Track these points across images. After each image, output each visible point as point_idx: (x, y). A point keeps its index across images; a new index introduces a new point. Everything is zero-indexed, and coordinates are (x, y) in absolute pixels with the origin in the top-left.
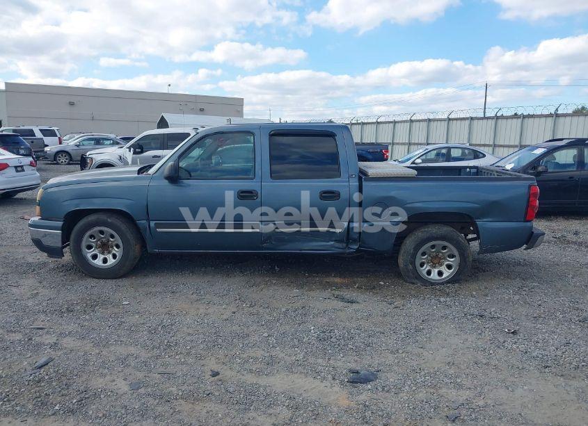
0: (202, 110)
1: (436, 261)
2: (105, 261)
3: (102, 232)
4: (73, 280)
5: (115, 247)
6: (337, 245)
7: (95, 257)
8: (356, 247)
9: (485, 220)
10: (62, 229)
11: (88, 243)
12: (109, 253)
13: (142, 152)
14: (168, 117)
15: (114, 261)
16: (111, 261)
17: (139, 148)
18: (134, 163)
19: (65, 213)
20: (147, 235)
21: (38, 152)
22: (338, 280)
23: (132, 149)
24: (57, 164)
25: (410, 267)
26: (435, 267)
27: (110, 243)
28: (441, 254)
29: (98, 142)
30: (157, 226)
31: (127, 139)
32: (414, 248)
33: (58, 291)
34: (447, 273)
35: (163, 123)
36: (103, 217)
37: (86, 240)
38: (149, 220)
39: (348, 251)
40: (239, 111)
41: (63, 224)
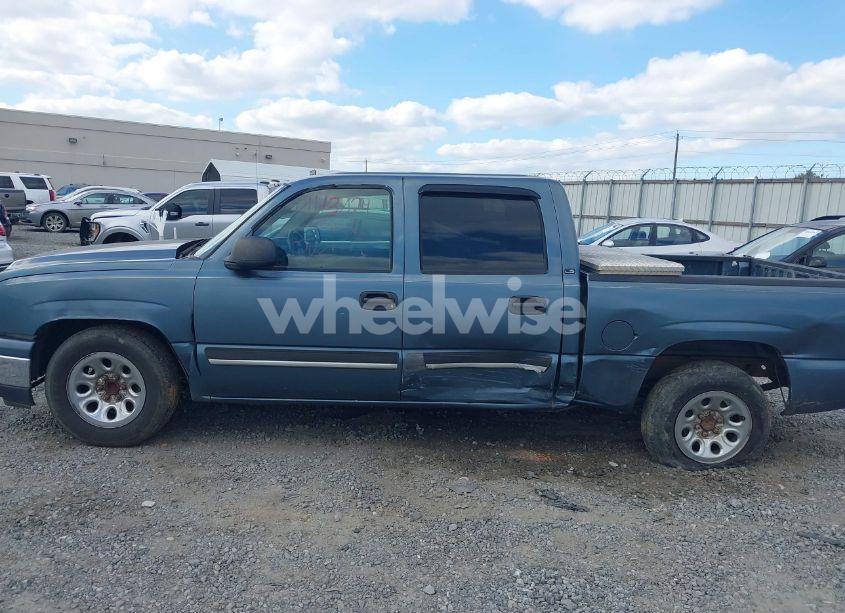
0: (268, 158)
1: (709, 425)
2: (112, 414)
3: (107, 362)
4: (50, 449)
5: (131, 391)
6: (537, 394)
7: (93, 406)
8: (570, 398)
9: (800, 356)
10: (32, 354)
11: (81, 382)
12: (120, 399)
13: (179, 217)
14: (219, 165)
15: (129, 414)
16: (123, 414)
17: (175, 211)
18: (168, 236)
19: (38, 326)
20: (190, 368)
21: (15, 211)
22: (533, 456)
23: (165, 212)
24: (46, 230)
25: (666, 436)
26: (706, 437)
27: (122, 381)
28: (717, 414)
29: (112, 199)
30: (211, 353)
31: (157, 197)
32: (674, 404)
33: (19, 473)
34: (727, 448)
35: (211, 174)
36: (110, 334)
37: (75, 376)
38: (195, 343)
39: (554, 405)
40: (323, 161)
41: (34, 347)
